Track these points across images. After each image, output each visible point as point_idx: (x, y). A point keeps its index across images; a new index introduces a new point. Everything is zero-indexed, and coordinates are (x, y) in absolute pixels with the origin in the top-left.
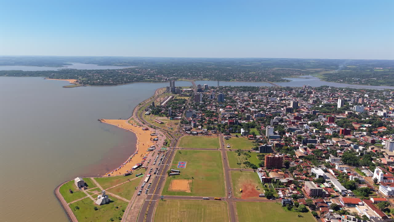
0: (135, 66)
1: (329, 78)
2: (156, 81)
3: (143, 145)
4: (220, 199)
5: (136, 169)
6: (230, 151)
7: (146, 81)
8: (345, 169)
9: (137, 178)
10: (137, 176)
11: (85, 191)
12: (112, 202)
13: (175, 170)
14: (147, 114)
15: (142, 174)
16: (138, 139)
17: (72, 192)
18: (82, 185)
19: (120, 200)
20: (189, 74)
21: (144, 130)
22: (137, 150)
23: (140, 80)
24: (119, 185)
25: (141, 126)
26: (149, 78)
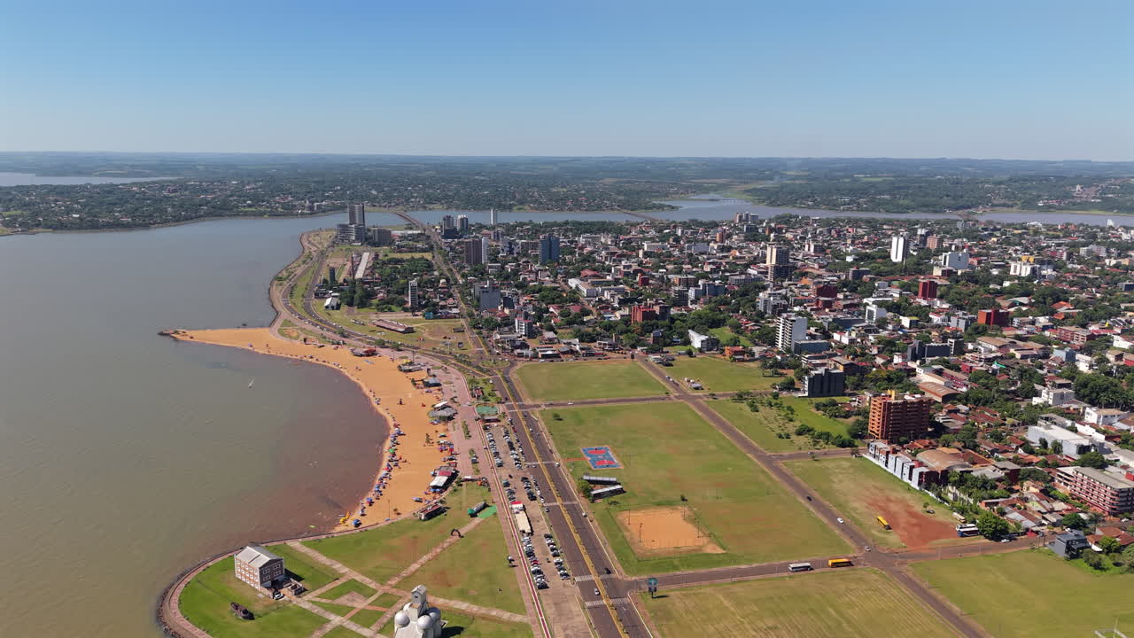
0: (172, 175)
1: (772, 198)
2: (279, 213)
3: (401, 403)
4: (849, 564)
5: (445, 487)
6: (711, 400)
7: (246, 214)
8: (1116, 420)
9: (477, 520)
10: (474, 515)
11: (304, 603)
12: (458, 630)
13: (600, 479)
14: (333, 307)
15: (485, 506)
16: (363, 385)
17: (249, 616)
18: (275, 577)
19: (483, 618)
20: (374, 192)
21: (361, 356)
22: (391, 423)
23: (222, 210)
24: (429, 556)
25: (338, 344)
26: (250, 206)
